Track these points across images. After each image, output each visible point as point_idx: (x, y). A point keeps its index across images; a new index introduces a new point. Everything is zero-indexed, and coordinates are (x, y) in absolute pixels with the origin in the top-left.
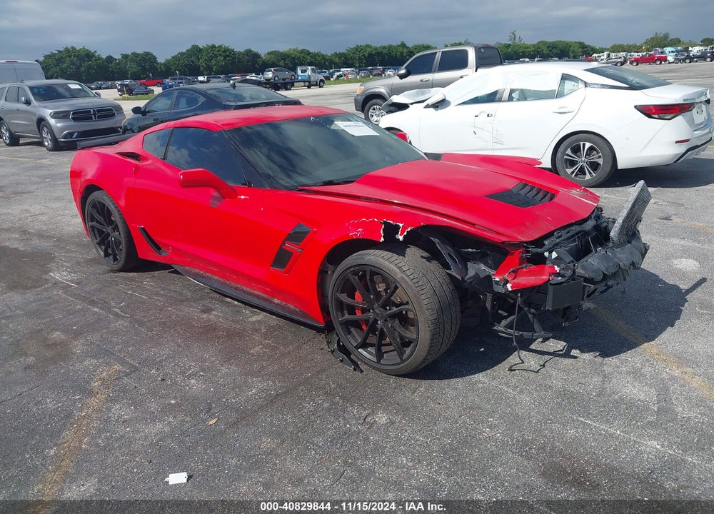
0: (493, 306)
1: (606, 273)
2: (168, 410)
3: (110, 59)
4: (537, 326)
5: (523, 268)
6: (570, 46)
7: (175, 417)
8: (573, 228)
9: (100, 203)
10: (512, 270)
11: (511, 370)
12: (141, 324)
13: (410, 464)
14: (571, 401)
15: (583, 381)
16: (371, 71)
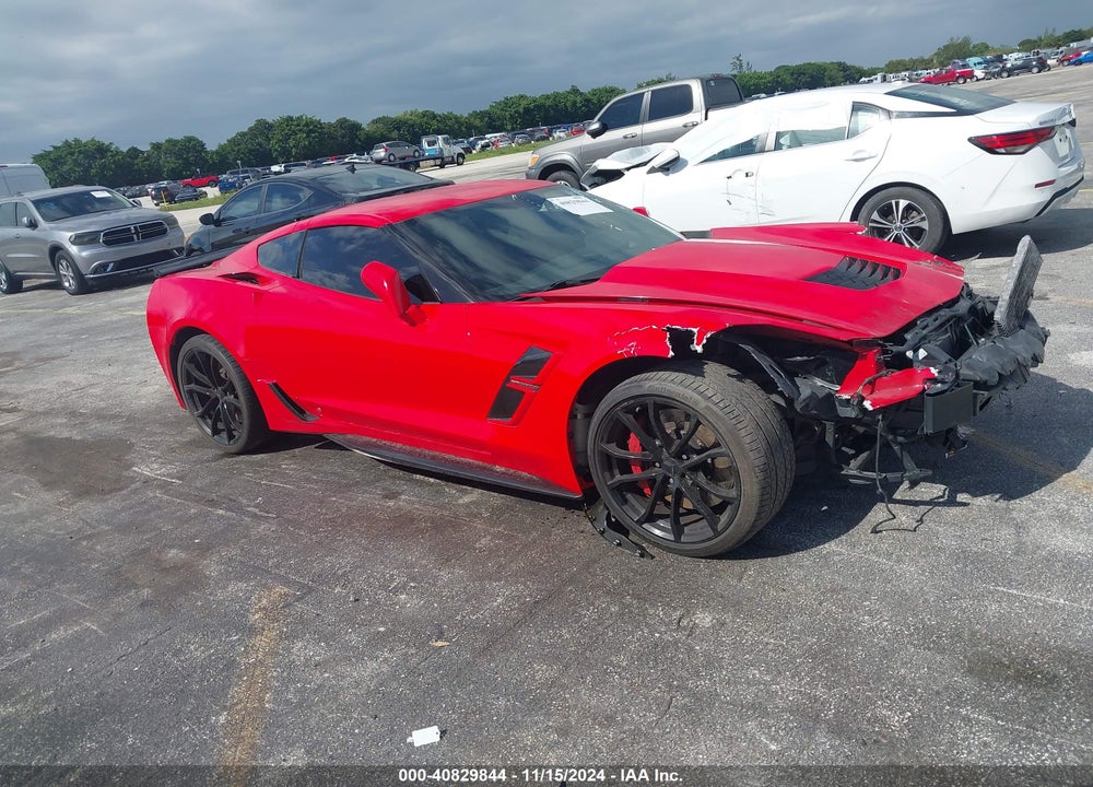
0: (836, 441)
1: (1003, 373)
2: (377, 641)
3: (134, 152)
4: (908, 462)
5: (881, 376)
6: (825, 70)
7: (391, 650)
8: (942, 313)
9: (201, 353)
10: (867, 380)
11: (875, 531)
12: (298, 525)
13: (768, 678)
14: (976, 565)
15: (987, 535)
16: (531, 135)
